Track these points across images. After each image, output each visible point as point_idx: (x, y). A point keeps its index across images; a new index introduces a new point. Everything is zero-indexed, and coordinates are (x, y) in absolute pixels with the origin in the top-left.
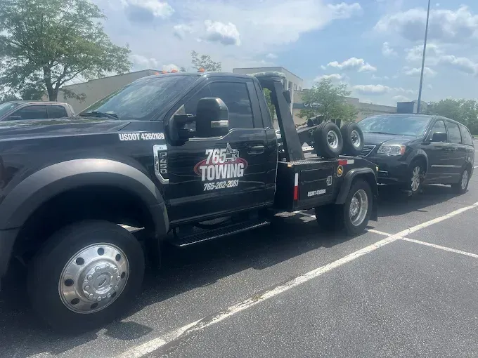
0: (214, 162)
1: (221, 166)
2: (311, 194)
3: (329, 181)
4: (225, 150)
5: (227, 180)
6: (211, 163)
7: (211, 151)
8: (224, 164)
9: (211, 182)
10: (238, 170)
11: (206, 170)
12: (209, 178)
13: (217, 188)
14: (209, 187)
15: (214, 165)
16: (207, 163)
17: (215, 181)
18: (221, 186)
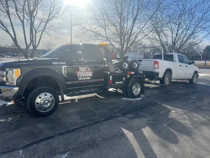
0: (82, 71)
1: (84, 73)
2: (117, 83)
3: (124, 79)
4: (85, 68)
5: (86, 77)
6: (81, 72)
7: (81, 68)
8: (85, 72)
9: (81, 77)
10: (90, 74)
11: (79, 74)
12: (80, 76)
13: (83, 79)
14: (80, 79)
15: (82, 72)
16: (80, 71)
17: (82, 77)
18: (84, 78)
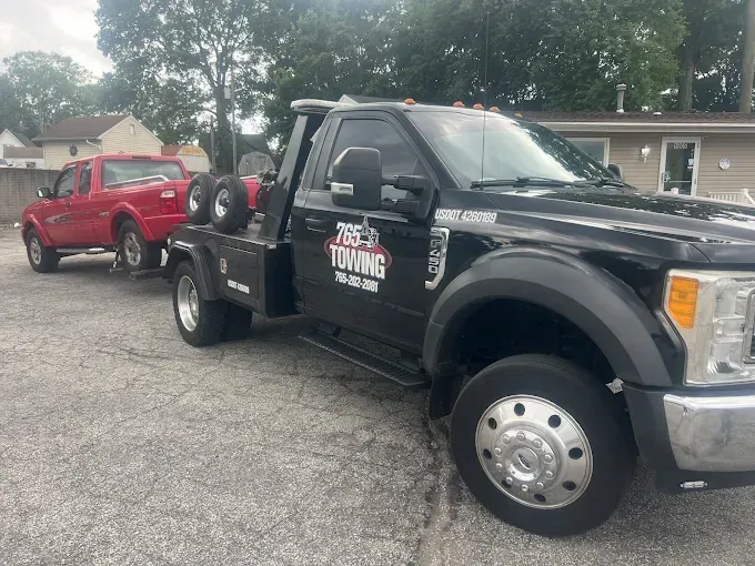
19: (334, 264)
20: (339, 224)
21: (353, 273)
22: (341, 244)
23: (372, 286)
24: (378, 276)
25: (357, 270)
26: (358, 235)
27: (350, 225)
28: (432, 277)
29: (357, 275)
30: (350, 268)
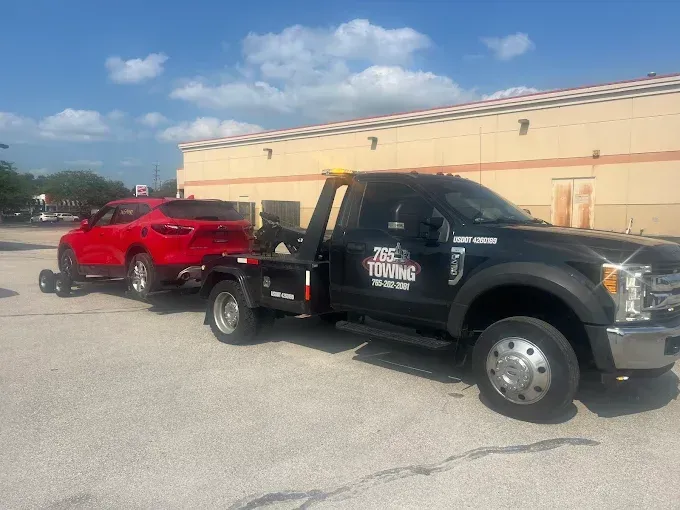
19: (371, 274)
20: (376, 249)
21: (389, 279)
22: (378, 260)
23: (405, 287)
24: (410, 279)
25: (392, 277)
26: (393, 255)
27: (386, 249)
28: (454, 277)
29: (391, 280)
30: (385, 276)
